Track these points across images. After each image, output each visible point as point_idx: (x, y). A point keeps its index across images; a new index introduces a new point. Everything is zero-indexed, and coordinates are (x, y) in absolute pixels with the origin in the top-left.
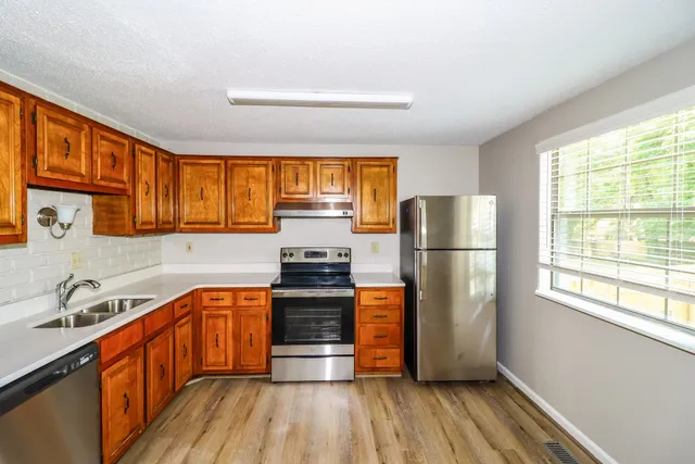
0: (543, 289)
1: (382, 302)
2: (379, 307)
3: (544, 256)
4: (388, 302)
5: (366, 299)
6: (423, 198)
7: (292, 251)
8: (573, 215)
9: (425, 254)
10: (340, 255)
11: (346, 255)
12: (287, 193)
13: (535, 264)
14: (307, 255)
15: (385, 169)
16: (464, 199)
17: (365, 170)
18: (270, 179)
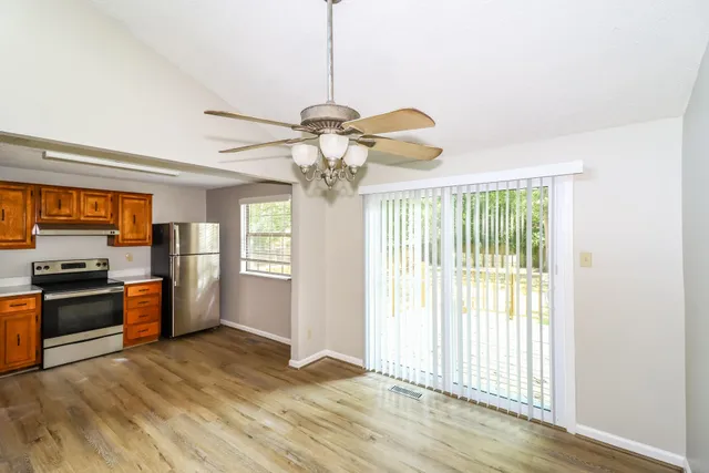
0: (243, 271)
1: (145, 293)
2: (142, 296)
3: (243, 255)
4: (149, 292)
5: (132, 292)
6: (176, 224)
7: (48, 264)
8: (255, 235)
9: (178, 258)
10: (98, 265)
11: (105, 264)
12: (50, 215)
13: (239, 258)
14: (64, 266)
15: (142, 202)
16: (194, 225)
17: (126, 201)
18: (29, 202)
